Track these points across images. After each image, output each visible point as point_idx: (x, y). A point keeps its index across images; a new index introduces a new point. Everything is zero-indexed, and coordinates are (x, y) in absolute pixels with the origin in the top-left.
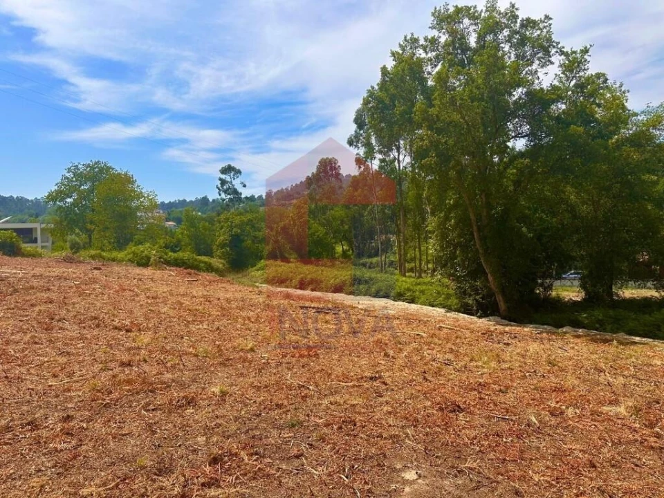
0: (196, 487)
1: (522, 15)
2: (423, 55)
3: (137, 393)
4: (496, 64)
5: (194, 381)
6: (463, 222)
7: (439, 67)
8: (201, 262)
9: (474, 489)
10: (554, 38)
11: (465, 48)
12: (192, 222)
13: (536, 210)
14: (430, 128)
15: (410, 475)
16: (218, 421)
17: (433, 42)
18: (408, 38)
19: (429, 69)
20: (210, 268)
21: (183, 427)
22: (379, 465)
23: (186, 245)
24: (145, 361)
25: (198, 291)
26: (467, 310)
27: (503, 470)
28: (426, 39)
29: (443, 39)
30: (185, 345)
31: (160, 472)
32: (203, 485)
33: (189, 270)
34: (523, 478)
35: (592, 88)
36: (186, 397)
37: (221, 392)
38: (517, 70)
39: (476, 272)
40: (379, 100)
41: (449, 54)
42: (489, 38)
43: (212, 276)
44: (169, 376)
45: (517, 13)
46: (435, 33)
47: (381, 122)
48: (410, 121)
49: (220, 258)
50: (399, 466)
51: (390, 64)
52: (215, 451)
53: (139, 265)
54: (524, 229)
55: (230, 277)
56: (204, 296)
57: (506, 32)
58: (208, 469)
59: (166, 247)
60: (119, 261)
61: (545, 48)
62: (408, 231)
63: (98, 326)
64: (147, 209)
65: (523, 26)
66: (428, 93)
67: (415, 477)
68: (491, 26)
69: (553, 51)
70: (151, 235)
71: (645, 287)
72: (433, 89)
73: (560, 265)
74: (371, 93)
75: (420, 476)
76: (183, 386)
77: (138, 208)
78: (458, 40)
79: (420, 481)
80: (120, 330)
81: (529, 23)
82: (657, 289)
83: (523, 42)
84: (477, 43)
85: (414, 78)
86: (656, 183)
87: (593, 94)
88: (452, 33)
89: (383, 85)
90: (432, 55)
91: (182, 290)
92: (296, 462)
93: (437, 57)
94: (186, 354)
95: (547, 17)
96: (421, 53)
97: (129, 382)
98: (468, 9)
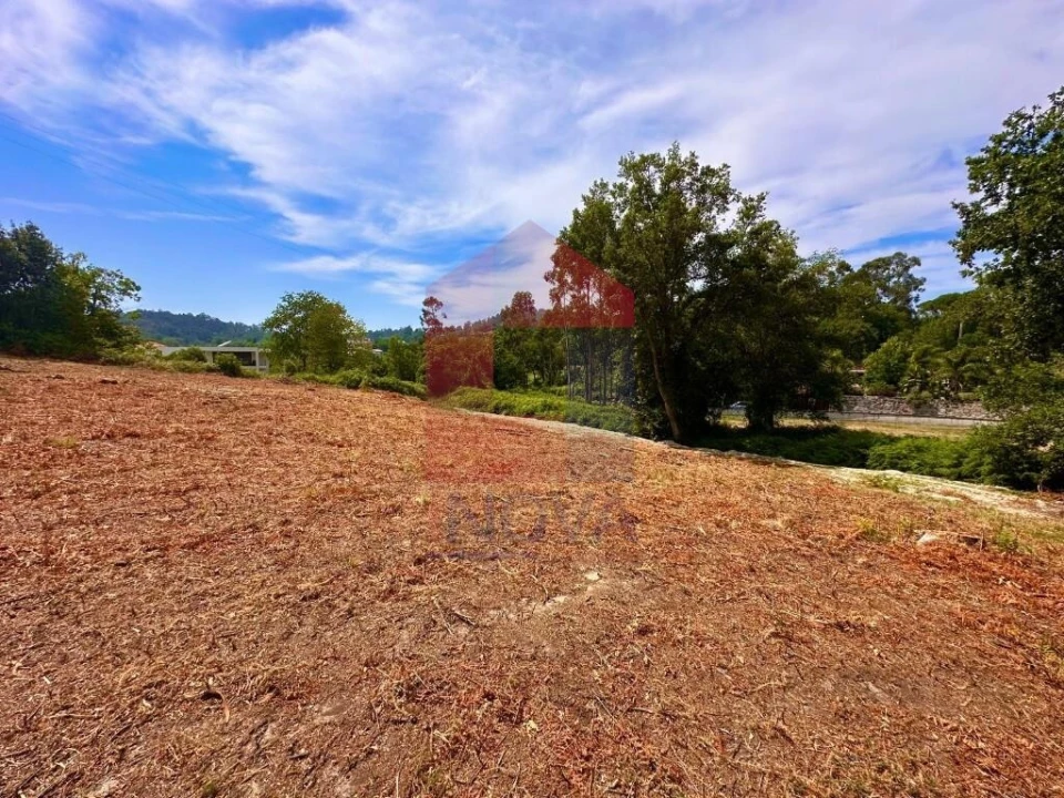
0: (402, 584)
1: (702, 163)
2: (612, 200)
3: (349, 501)
4: (678, 210)
5: (400, 491)
6: (645, 355)
7: (626, 212)
8: (404, 386)
9: (648, 589)
10: (731, 186)
11: (650, 193)
12: (397, 350)
13: (710, 346)
14: (618, 267)
15: (593, 576)
16: (422, 527)
17: (622, 188)
18: (598, 183)
19: (617, 212)
20: (412, 392)
21: (391, 531)
22: (565, 567)
23: (391, 371)
24: (356, 473)
25: (402, 412)
26: (645, 435)
27: (674, 573)
28: (615, 186)
29: (631, 185)
30: (391, 460)
31: (371, 570)
32: (409, 582)
33: (394, 393)
34: (691, 580)
35: (766, 233)
36: (392, 506)
37: (425, 502)
38: (697, 213)
39: (654, 402)
40: (572, 241)
41: (636, 200)
42: (673, 185)
43: (415, 400)
44: (378, 486)
45: (697, 161)
46: (623, 180)
48: (599, 260)
49: (422, 383)
50: (583, 568)
51: (582, 207)
52: (419, 552)
53: (349, 387)
54: (698, 363)
55: (431, 401)
56: (408, 417)
57: (688, 180)
58: (413, 568)
59: (374, 372)
60: (332, 384)
61: (723, 194)
63: (312, 441)
64: (355, 337)
65: (702, 173)
66: (616, 236)
67: (597, 578)
68: (674, 174)
69: (731, 198)
70: (359, 361)
71: (802, 417)
72: (620, 233)
74: (564, 234)
75: (601, 577)
76: (391, 496)
77: (347, 336)
78: (644, 187)
79: (601, 581)
80: (332, 444)
81: (708, 172)
82: (812, 419)
83: (703, 190)
84: (662, 189)
85: (603, 222)
86: (816, 324)
87: (766, 241)
88: (639, 180)
89: (575, 227)
90: (620, 200)
91: (388, 411)
92: (492, 564)
93: (625, 202)
94: (393, 468)
95: (725, 166)
96: (609, 198)
97: (342, 491)
98: (653, 156)
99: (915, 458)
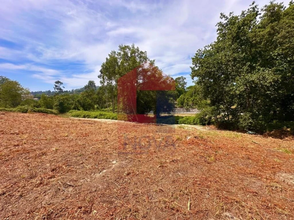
0: (46, 179)
2: (117, 57)
3: (22, 154)
4: (135, 62)
5: (45, 147)
7: (121, 60)
8: (48, 111)
9: (130, 162)
10: (147, 57)
11: (128, 57)
12: (45, 98)
13: (144, 97)
14: (120, 75)
15: (114, 162)
16: (55, 158)
17: (120, 53)
18: (113, 51)
19: (119, 60)
20: (52, 113)
21: (41, 162)
22: (106, 161)
23: (43, 106)
24: (25, 143)
25: (47, 120)
27: (136, 156)
28: (118, 52)
29: (122, 53)
30: (42, 137)
31: (31, 178)
32: (49, 178)
33: (43, 114)
34: (141, 158)
36: (42, 153)
37: (56, 149)
38: (139, 63)
40: (106, 67)
41: (124, 57)
42: (133, 55)
43: (53, 115)
44: (36, 147)
45: (139, 49)
47: (106, 72)
48: (114, 72)
49: (56, 109)
50: (111, 160)
51: (109, 58)
52: (53, 167)
53: (23, 112)
54: (142, 101)
55: (60, 115)
56: (49, 121)
57: (137, 54)
58: (50, 173)
59: (34, 106)
60: (14, 111)
61: (146, 59)
62: (115, 101)
63: (3, 134)
64: (25, 94)
65: (140, 53)
66: (119, 67)
67: (116, 162)
68: (133, 52)
69: (147, 60)
70: (27, 102)
71: (165, 114)
72: (120, 66)
73: (149, 109)
74: (103, 64)
75: (117, 162)
76: (41, 150)
77: (22, 94)
78: (126, 54)
79: (117, 163)
80: (13, 134)
81: (142, 52)
82: (168, 114)
83: (141, 57)
84: (130, 55)
85: (115, 62)
86: (167, 92)
88: (124, 52)
89: (107, 63)
90: (119, 57)
91: (41, 120)
92: (81, 165)
93: (121, 58)
94: (43, 139)
95: (146, 52)
96: (116, 56)
97: (18, 151)
98: (128, 46)
99: (187, 121)
